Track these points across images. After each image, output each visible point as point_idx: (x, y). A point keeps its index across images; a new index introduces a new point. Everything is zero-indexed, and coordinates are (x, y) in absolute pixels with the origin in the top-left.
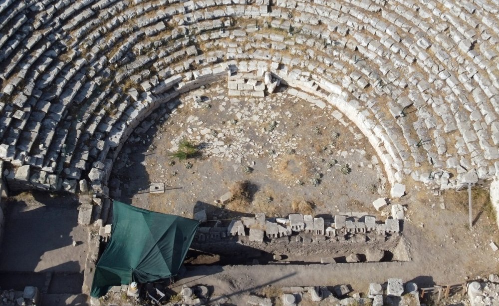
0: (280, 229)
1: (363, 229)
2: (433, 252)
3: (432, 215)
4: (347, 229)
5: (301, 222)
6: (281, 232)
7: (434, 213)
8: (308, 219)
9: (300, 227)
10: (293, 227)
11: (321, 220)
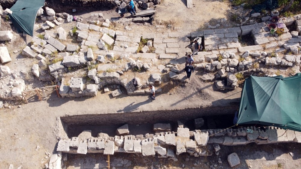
0: (164, 139)
1: (90, 142)
2: (38, 125)
3: (24, 158)
4: (104, 141)
5: (144, 146)
6: (162, 136)
7: (22, 160)
8: (138, 148)
9: (146, 141)
10: (152, 141)
11: (127, 148)
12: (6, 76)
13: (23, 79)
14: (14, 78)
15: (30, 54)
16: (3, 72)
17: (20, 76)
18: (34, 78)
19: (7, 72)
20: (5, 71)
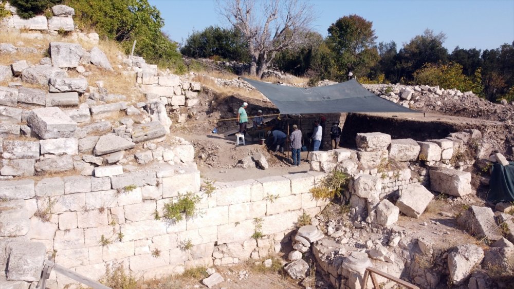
12: (375, 229)
13: (406, 264)
14: (387, 243)
15: (481, 223)
16: (376, 212)
17: (405, 249)
18: (438, 285)
19: (386, 218)
20: (385, 211)
